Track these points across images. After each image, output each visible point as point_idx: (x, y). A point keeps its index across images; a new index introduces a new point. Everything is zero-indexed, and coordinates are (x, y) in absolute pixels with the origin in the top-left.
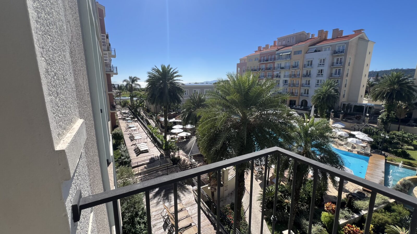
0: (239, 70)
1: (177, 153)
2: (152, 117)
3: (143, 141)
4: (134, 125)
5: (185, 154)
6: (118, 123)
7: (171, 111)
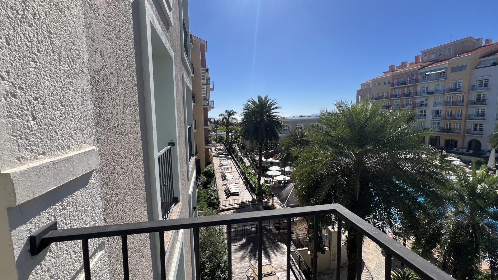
0: (360, 98)
1: (271, 200)
2: (247, 155)
3: (234, 181)
4: (228, 162)
5: (281, 203)
6: (212, 159)
7: (269, 149)
